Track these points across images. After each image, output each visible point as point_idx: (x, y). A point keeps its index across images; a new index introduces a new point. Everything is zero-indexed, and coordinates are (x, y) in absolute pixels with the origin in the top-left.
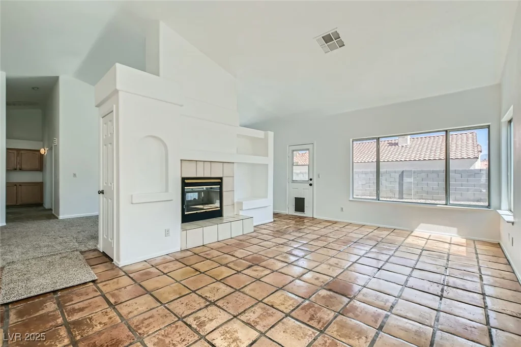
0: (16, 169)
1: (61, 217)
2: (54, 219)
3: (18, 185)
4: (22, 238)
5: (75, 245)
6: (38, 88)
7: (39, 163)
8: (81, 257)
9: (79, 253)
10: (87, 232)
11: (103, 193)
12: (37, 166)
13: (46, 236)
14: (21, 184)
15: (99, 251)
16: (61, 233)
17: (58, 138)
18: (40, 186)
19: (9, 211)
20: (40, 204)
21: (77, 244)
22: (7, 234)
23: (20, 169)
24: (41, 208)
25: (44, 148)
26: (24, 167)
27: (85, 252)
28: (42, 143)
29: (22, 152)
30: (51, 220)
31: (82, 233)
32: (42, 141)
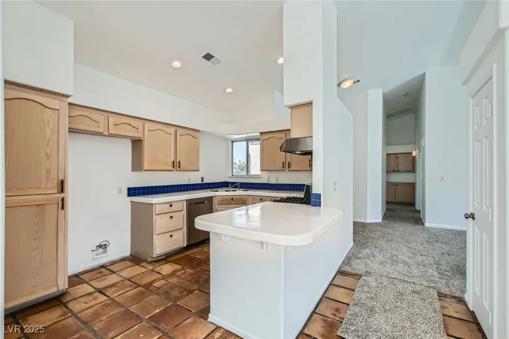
0: (394, 171)
1: (427, 225)
2: (420, 225)
3: (396, 184)
4: (387, 241)
5: (434, 276)
6: (408, 94)
7: (412, 165)
8: (437, 305)
9: (436, 293)
10: (453, 257)
11: (473, 218)
12: (410, 168)
13: (407, 246)
14: (398, 184)
15: (466, 305)
16: (422, 248)
17: (424, 139)
18: (413, 186)
19: (389, 207)
20: (413, 204)
21: (436, 274)
22: (378, 233)
23: (397, 171)
24: (412, 208)
25: (415, 150)
26: (400, 168)
27: (446, 296)
28: (413, 146)
29: (399, 155)
30: (418, 226)
31: (447, 257)
32: (415, 143)
